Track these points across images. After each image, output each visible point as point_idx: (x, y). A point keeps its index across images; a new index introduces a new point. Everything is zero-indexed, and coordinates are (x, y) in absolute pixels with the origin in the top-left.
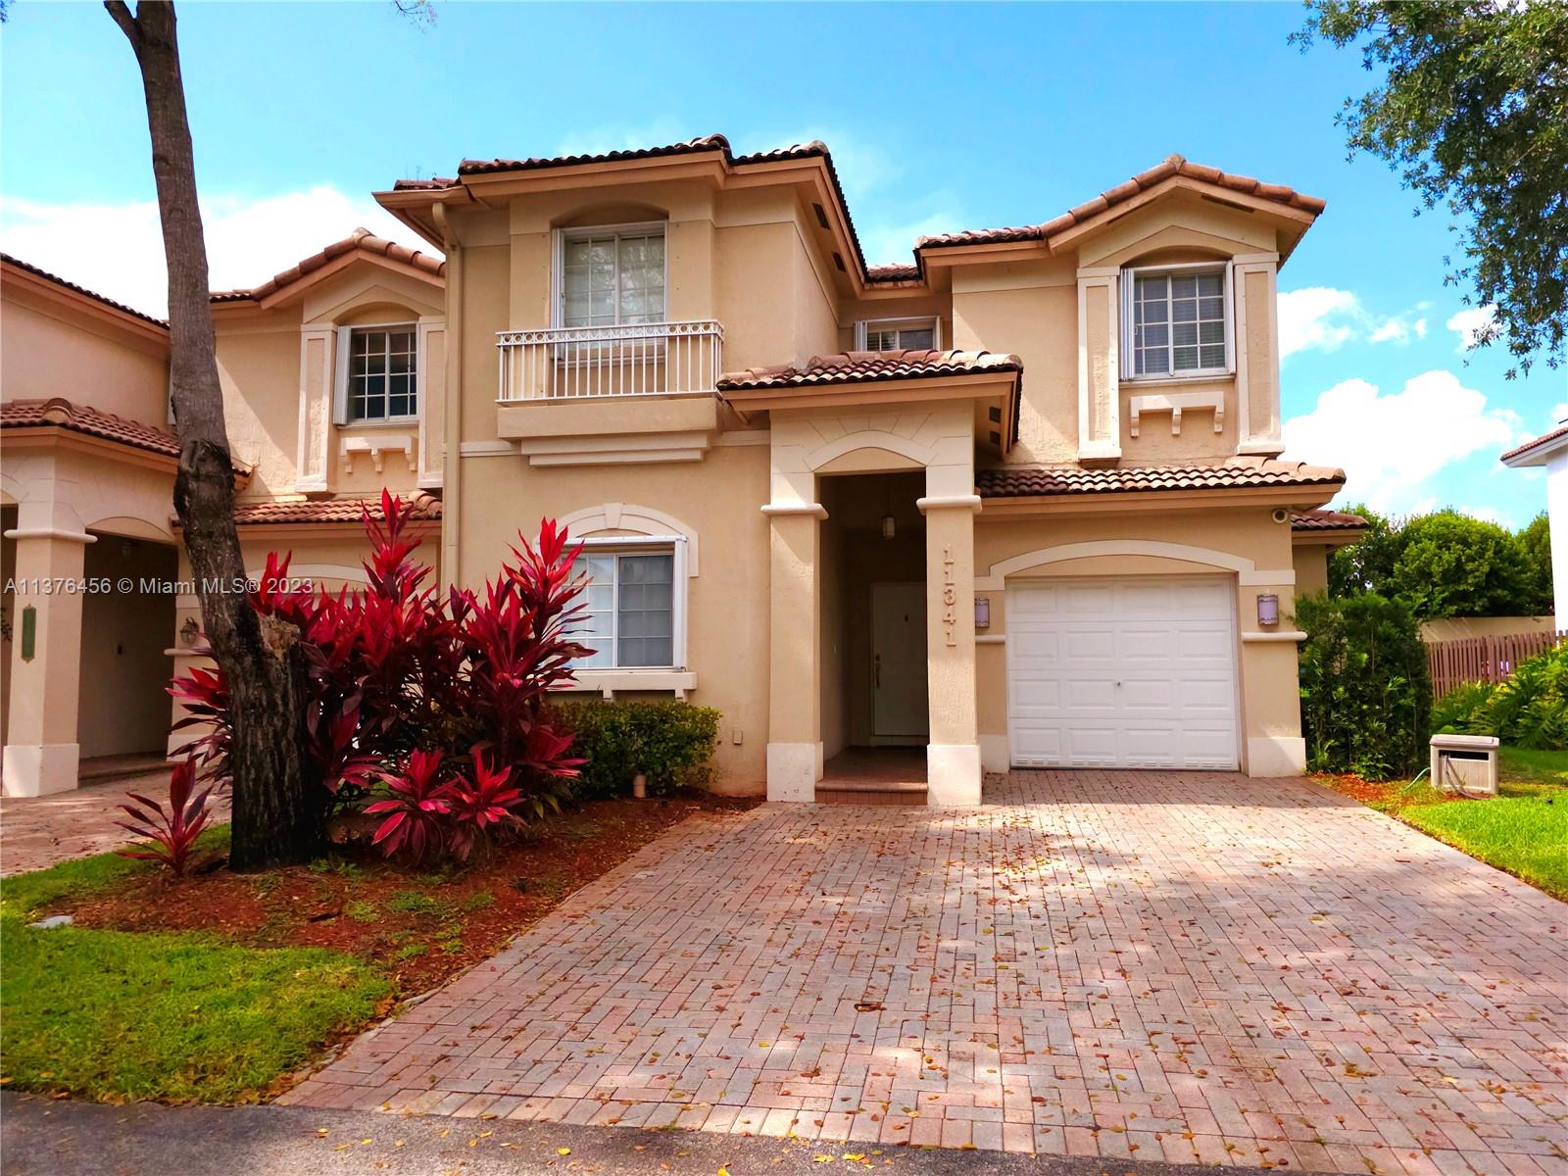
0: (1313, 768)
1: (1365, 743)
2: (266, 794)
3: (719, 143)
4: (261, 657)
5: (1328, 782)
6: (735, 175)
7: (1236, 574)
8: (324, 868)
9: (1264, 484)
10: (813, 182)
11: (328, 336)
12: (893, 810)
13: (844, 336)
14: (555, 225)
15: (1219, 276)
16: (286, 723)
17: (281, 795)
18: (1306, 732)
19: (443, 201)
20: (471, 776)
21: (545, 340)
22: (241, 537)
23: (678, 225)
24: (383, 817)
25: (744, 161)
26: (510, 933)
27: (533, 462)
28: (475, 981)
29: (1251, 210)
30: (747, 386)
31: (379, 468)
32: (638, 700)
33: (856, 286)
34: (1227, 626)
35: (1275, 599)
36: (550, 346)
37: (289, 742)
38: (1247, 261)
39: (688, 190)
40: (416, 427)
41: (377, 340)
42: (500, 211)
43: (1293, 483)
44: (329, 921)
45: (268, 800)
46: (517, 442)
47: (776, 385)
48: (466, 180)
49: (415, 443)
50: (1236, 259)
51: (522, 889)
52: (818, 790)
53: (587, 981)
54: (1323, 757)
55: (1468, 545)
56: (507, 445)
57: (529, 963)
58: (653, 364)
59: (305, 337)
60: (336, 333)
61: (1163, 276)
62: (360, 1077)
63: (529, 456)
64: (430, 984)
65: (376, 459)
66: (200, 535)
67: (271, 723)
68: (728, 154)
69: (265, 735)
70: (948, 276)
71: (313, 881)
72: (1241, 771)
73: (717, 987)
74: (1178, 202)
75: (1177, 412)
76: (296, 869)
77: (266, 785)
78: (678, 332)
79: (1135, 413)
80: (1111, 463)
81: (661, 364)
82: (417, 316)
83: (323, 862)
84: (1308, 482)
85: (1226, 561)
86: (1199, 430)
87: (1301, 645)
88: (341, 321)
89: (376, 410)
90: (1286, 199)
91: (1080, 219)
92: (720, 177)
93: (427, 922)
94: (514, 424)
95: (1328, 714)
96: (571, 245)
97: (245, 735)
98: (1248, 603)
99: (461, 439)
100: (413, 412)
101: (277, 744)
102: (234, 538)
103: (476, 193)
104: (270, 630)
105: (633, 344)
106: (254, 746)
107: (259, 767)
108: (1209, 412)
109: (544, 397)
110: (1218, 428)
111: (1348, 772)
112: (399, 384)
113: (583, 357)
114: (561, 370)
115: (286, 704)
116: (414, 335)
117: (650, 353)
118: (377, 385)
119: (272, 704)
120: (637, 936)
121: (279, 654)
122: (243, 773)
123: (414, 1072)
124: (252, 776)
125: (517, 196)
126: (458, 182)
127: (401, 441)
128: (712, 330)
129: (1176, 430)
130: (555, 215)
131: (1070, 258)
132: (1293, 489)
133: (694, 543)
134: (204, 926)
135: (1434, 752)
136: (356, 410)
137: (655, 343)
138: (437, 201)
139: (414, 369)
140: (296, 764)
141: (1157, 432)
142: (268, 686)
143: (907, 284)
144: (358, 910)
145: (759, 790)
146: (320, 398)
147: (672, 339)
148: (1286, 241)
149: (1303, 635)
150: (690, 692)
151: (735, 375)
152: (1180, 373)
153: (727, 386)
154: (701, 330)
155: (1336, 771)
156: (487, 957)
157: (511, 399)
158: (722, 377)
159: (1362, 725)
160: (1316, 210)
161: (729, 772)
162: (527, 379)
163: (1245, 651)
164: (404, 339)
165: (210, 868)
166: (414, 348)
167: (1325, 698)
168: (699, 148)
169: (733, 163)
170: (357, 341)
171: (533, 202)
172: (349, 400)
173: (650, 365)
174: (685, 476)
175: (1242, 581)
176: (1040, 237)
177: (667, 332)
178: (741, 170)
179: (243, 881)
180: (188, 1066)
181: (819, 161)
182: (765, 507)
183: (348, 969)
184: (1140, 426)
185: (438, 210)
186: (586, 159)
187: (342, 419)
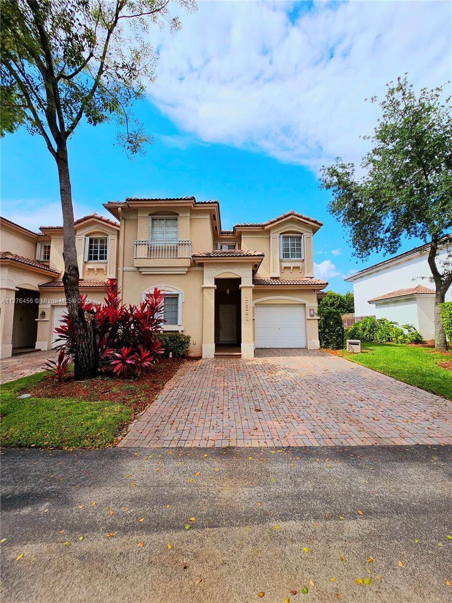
0: (321, 347)
1: (332, 342)
2: (85, 359)
3: (193, 198)
4: (85, 323)
5: (325, 350)
6: (196, 206)
7: (305, 304)
8: (101, 379)
9: (312, 284)
10: (214, 209)
11: (84, 239)
12: (234, 359)
13: (215, 246)
14: (149, 215)
15: (300, 238)
16: (91, 340)
17: (89, 359)
18: (320, 339)
19: (121, 207)
20: (139, 353)
21: (147, 243)
22: (80, 290)
23: (181, 217)
24: (116, 364)
25: (198, 203)
26: (156, 394)
27: (142, 273)
28: (152, 408)
29: (308, 224)
30: (199, 256)
31: (96, 273)
32: (171, 333)
33: (219, 235)
34: (303, 316)
35: (313, 310)
36: (148, 245)
37: (91, 346)
38: (306, 234)
39: (184, 209)
40: (107, 263)
41: (96, 241)
42: (136, 211)
43: (318, 284)
44: (107, 393)
45: (85, 361)
46: (138, 268)
47: (206, 257)
48: (127, 202)
49: (106, 267)
50: (304, 234)
51: (154, 382)
52: (215, 355)
53: (184, 407)
54: (323, 345)
55: (335, 298)
56: (136, 269)
57: (165, 403)
58: (175, 250)
59: (77, 239)
60: (85, 239)
61: (289, 237)
62: (137, 437)
63: (141, 272)
64: (142, 410)
65: (96, 271)
66: (70, 290)
67: (87, 340)
68: (195, 201)
69: (85, 344)
70: (240, 234)
71: (99, 382)
72: (306, 348)
73: (218, 407)
74: (292, 221)
75: (292, 267)
76: (94, 379)
77: (85, 357)
78: (181, 242)
79: (283, 267)
80: (277, 278)
81: (177, 250)
82: (108, 235)
83: (100, 377)
84: (321, 284)
85: (304, 301)
86: (296, 271)
87: (319, 320)
88: (87, 235)
89: (96, 258)
90: (315, 222)
91: (272, 223)
92: (193, 206)
93: (133, 393)
94: (138, 263)
95: (324, 335)
96: (153, 220)
97: (79, 344)
98: (308, 310)
99: (123, 267)
100: (106, 259)
101: (88, 346)
102: (78, 291)
103: (130, 206)
104: (86, 315)
105: (169, 245)
106: (82, 347)
107: (83, 352)
108: (299, 268)
109: (146, 257)
110: (300, 271)
111: (328, 348)
112: (102, 252)
113: (154, 248)
114: (151, 250)
115: (91, 335)
116: (106, 240)
117: (174, 247)
118: (96, 252)
119: (87, 335)
120: (189, 394)
121: (89, 322)
122: (79, 354)
123: (151, 435)
124: (82, 354)
125: (140, 207)
126: (125, 203)
127: (103, 266)
128: (190, 242)
129: (291, 271)
130: (150, 213)
131: (269, 231)
132: (318, 286)
133: (183, 294)
134: (71, 396)
135: (348, 344)
136: (90, 258)
137: (175, 245)
138: (119, 207)
139: (106, 248)
140: (93, 351)
141: (287, 271)
142: (86, 331)
143: (231, 234)
144: (114, 390)
145: (200, 355)
146: (81, 255)
147: (179, 244)
148: (315, 230)
149: (319, 318)
150: (182, 331)
151: (196, 254)
152: (292, 258)
153: (194, 256)
154: (187, 242)
155: (326, 348)
156: (153, 402)
157: (137, 257)
158: (193, 254)
159: (331, 338)
160: (321, 225)
161: (193, 350)
162: (142, 251)
163: (307, 321)
164: (104, 241)
165: (69, 380)
166: (106, 243)
167: (323, 332)
168: (188, 199)
169: (196, 203)
170: (91, 241)
171: (144, 209)
172: (89, 256)
173: (174, 250)
174: (182, 277)
175: (307, 305)
176: (263, 226)
177: (178, 242)
178: (197, 205)
179: (79, 383)
180: (88, 437)
181: (217, 205)
182: (202, 286)
183: (119, 407)
184: (284, 270)
185: (120, 209)
186: (160, 200)
187: (86, 260)
